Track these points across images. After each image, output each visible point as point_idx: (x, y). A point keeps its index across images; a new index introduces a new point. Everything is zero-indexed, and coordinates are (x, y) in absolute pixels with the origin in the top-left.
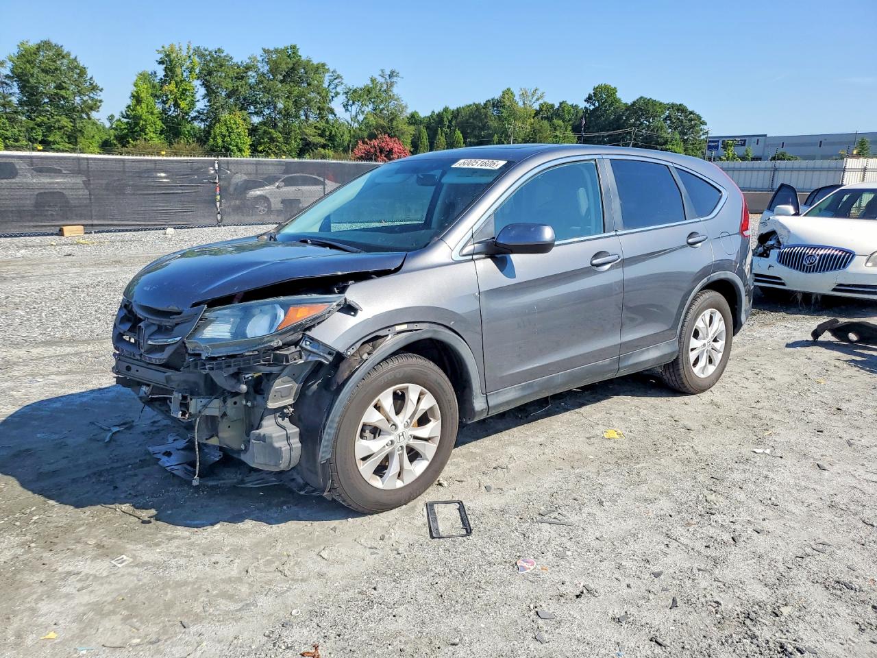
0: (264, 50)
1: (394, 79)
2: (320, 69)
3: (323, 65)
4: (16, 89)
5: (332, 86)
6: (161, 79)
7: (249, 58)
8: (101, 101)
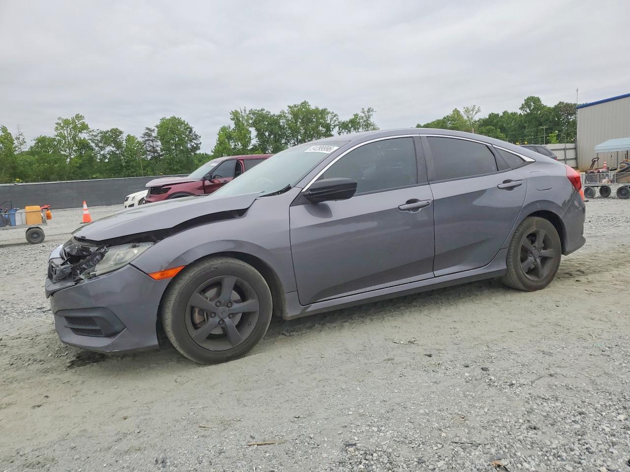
0: (288, 106)
1: (371, 113)
2: (324, 112)
3: (326, 109)
4: (159, 143)
5: (332, 122)
6: (233, 129)
7: (281, 112)
8: (200, 143)
